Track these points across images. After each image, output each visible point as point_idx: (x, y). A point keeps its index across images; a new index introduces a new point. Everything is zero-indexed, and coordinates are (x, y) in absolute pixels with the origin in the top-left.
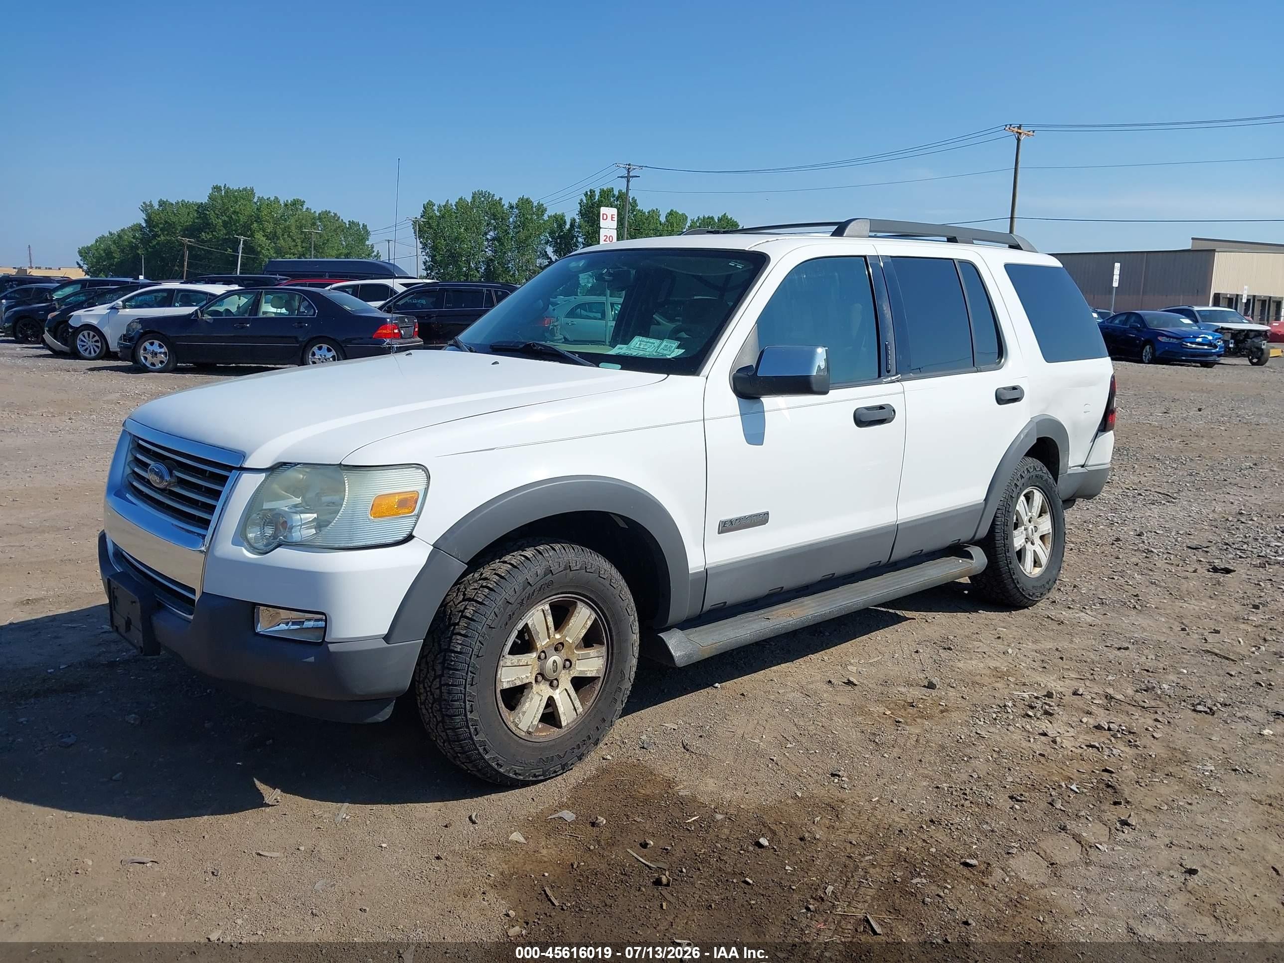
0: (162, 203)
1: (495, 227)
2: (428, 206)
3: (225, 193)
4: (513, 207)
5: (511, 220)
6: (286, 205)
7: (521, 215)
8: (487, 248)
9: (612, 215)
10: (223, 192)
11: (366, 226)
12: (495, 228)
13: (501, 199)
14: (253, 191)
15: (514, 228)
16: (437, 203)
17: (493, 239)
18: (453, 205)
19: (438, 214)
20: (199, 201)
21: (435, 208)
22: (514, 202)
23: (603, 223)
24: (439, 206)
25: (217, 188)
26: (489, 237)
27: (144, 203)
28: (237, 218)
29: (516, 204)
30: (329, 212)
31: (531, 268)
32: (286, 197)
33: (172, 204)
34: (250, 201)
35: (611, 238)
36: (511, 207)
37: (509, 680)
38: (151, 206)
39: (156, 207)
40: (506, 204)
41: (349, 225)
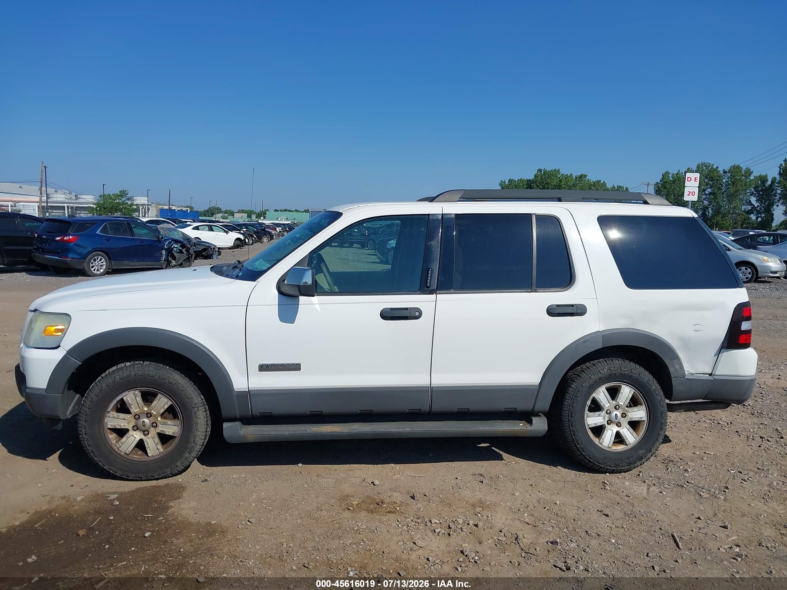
0: (510, 181)
1: (711, 185)
2: (665, 175)
3: (544, 173)
4: (727, 172)
5: (724, 181)
6: (576, 178)
7: (732, 176)
8: (704, 199)
9: (695, 178)
10: (543, 172)
11: (628, 188)
12: (711, 187)
13: (717, 167)
14: (559, 171)
15: (726, 186)
16: (671, 172)
17: (710, 194)
18: (683, 173)
19: (671, 179)
20: (529, 178)
21: (670, 175)
22: (727, 168)
23: (687, 184)
24: (673, 175)
25: (540, 170)
26: (707, 192)
27: (501, 181)
28: (547, 187)
29: (729, 170)
30: (600, 181)
31: (737, 212)
32: (576, 173)
33: (515, 181)
34: (556, 176)
35: (693, 193)
36: (725, 172)
37: (112, 424)
38: (505, 182)
39: (507, 183)
40: (721, 170)
41: (617, 188)
